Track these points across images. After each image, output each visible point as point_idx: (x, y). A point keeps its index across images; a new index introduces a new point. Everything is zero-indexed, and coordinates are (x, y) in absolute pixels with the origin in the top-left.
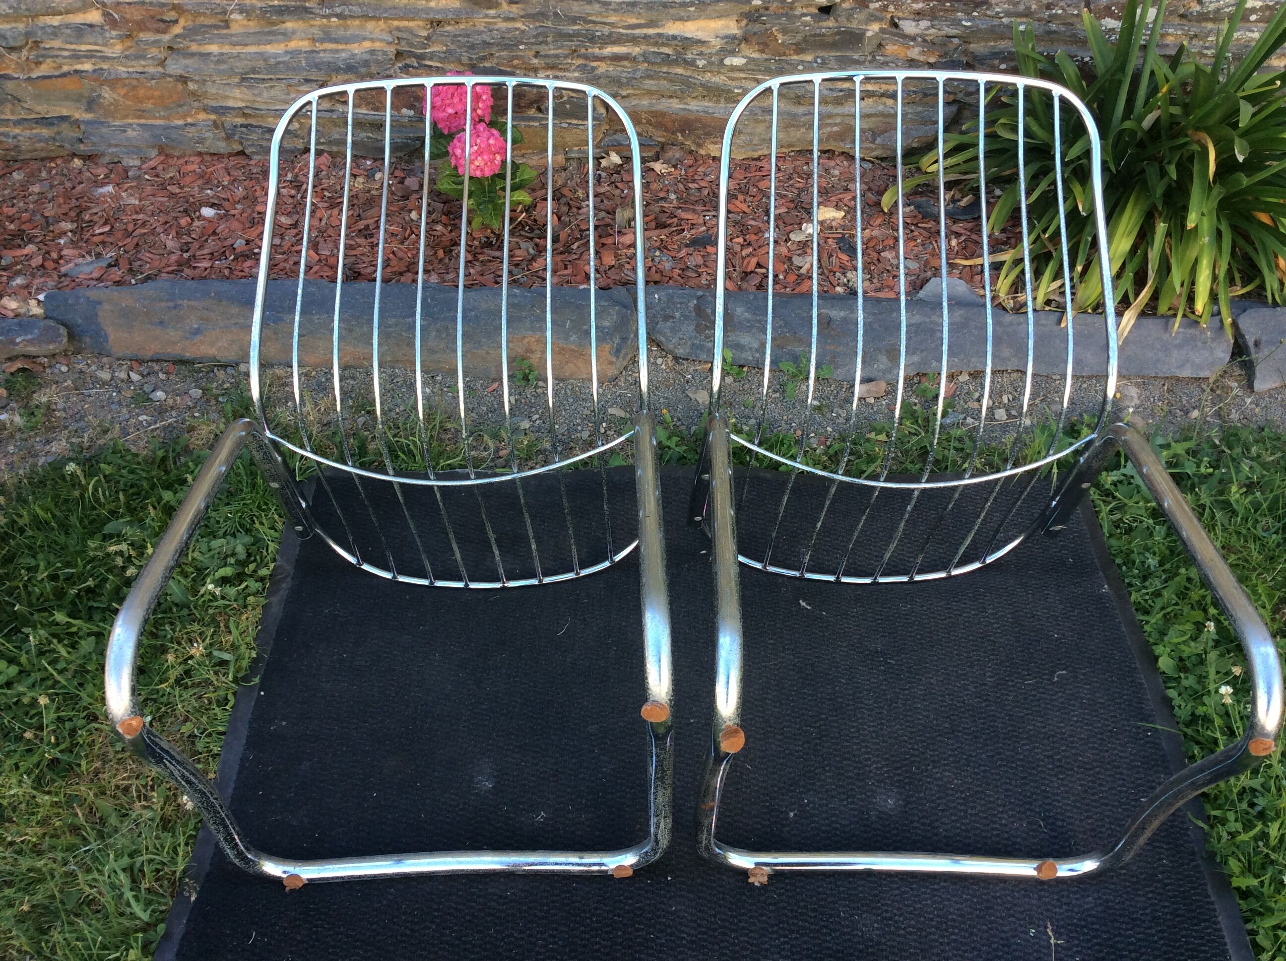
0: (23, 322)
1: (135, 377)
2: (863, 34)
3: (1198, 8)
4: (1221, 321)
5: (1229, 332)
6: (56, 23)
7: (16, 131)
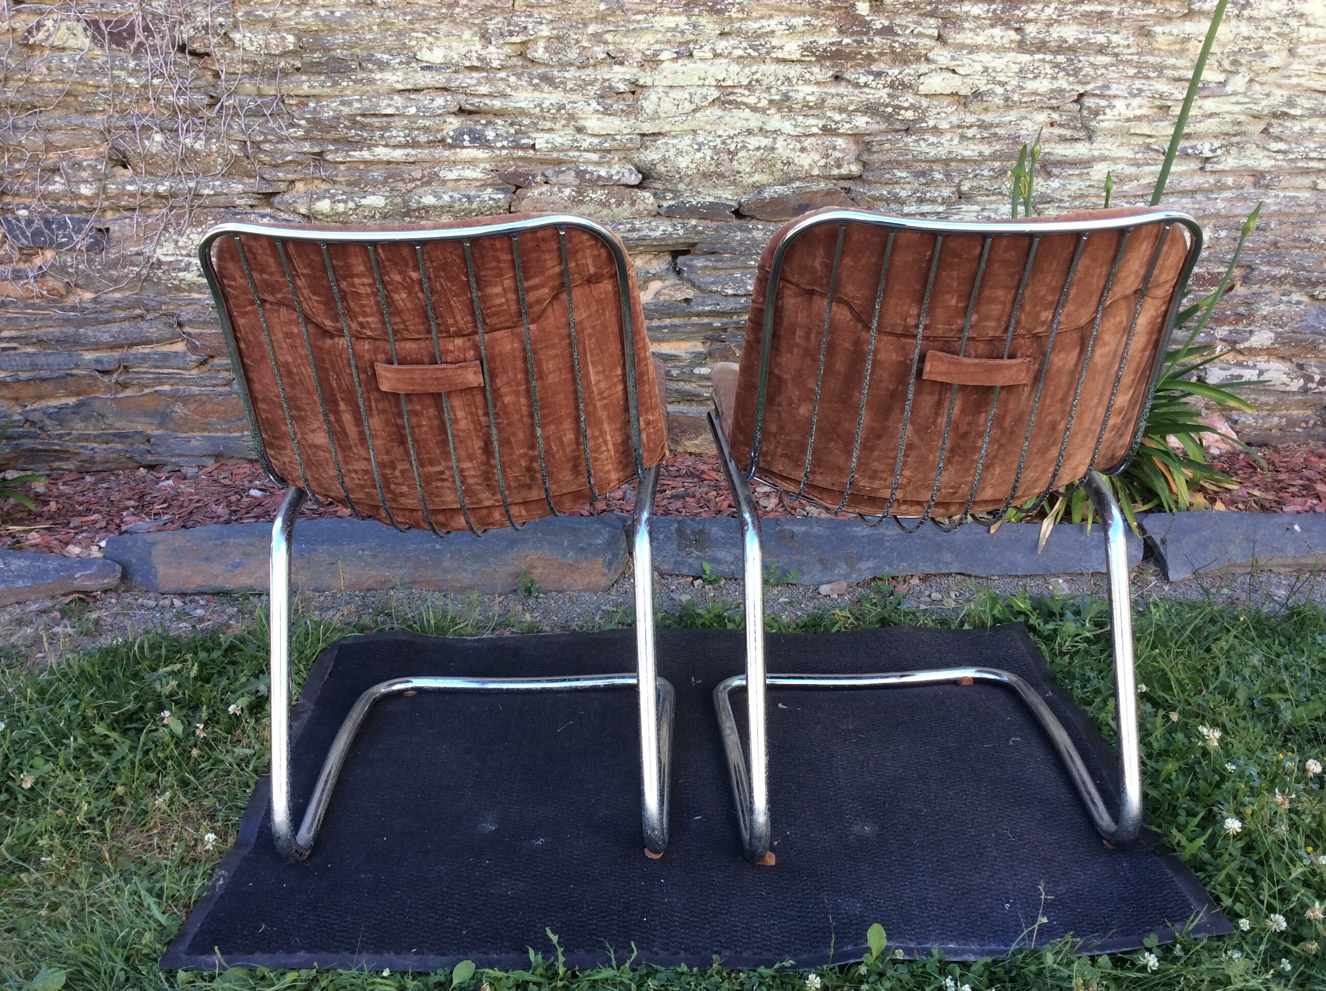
0: (84, 563)
4: (1129, 525)
5: (1137, 532)
6: (146, 351)
7: (95, 445)
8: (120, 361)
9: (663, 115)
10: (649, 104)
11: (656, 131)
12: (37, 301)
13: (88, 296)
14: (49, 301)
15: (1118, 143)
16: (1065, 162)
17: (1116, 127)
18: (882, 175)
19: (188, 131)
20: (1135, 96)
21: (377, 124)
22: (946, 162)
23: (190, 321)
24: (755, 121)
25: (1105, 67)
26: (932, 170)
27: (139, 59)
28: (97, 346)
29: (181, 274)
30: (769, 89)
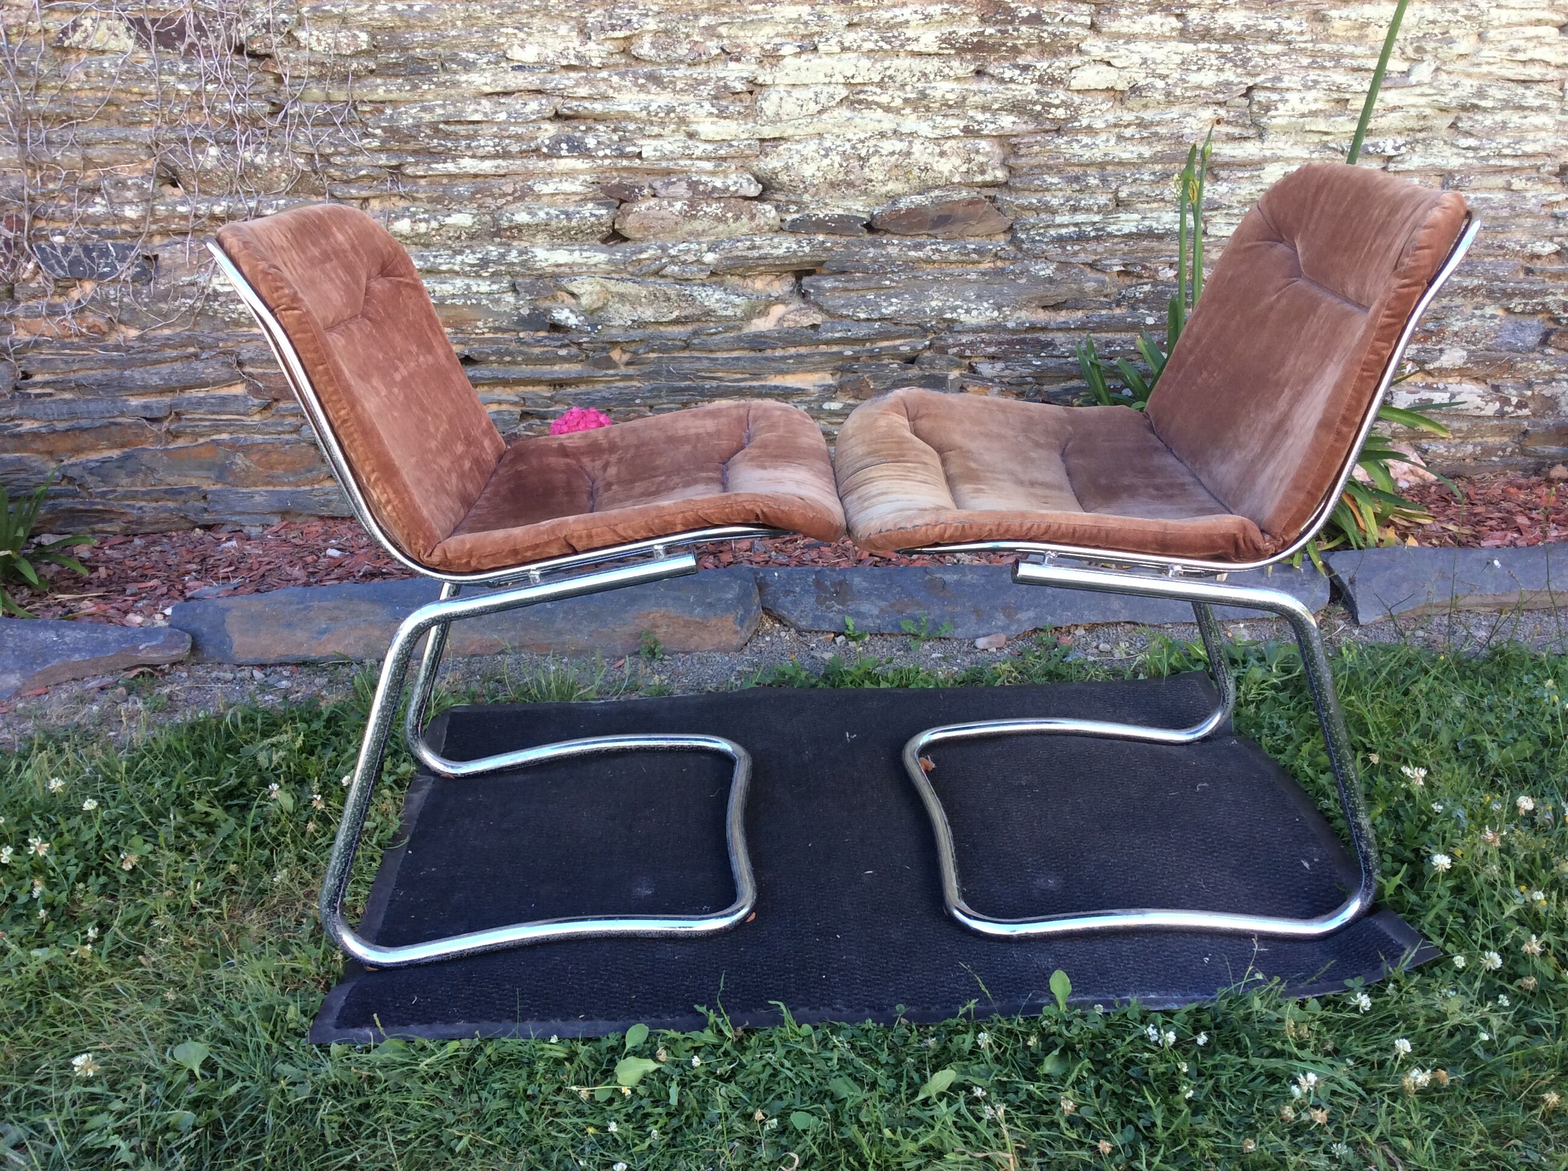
0: (149, 633)
1: (259, 674)
2: (946, 377)
4: (1314, 565)
5: (1322, 571)
6: (201, 395)
7: (143, 503)
8: (171, 406)
9: (785, 117)
10: (769, 106)
11: (777, 135)
12: (76, 340)
13: (133, 333)
14: (89, 340)
15: (1291, 142)
16: (1233, 164)
17: (1289, 124)
18: (1031, 181)
19: (247, 143)
20: (1309, 88)
21: (463, 133)
22: (1102, 165)
23: (252, 359)
24: (888, 122)
25: (1277, 56)
26: (1086, 175)
27: (191, 62)
28: (145, 390)
29: (241, 307)
30: (903, 86)
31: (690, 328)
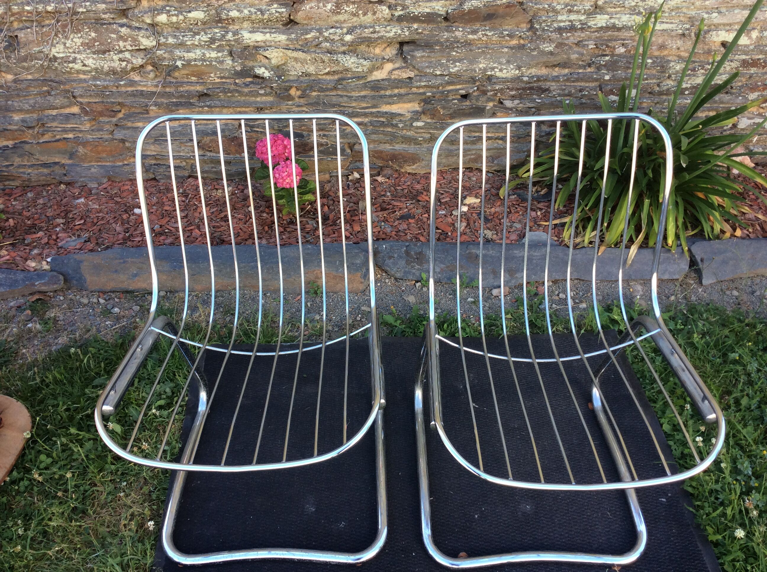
0: (39, 274)
1: (102, 301)
2: (485, 108)
3: (658, 89)
4: (683, 249)
5: (687, 254)
6: (54, 113)
7: (30, 170)
8: (39, 120)
13: (10, 77)
23: (80, 95)
28: (21, 111)
29: (71, 65)
31: (336, 77)
